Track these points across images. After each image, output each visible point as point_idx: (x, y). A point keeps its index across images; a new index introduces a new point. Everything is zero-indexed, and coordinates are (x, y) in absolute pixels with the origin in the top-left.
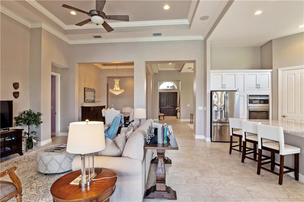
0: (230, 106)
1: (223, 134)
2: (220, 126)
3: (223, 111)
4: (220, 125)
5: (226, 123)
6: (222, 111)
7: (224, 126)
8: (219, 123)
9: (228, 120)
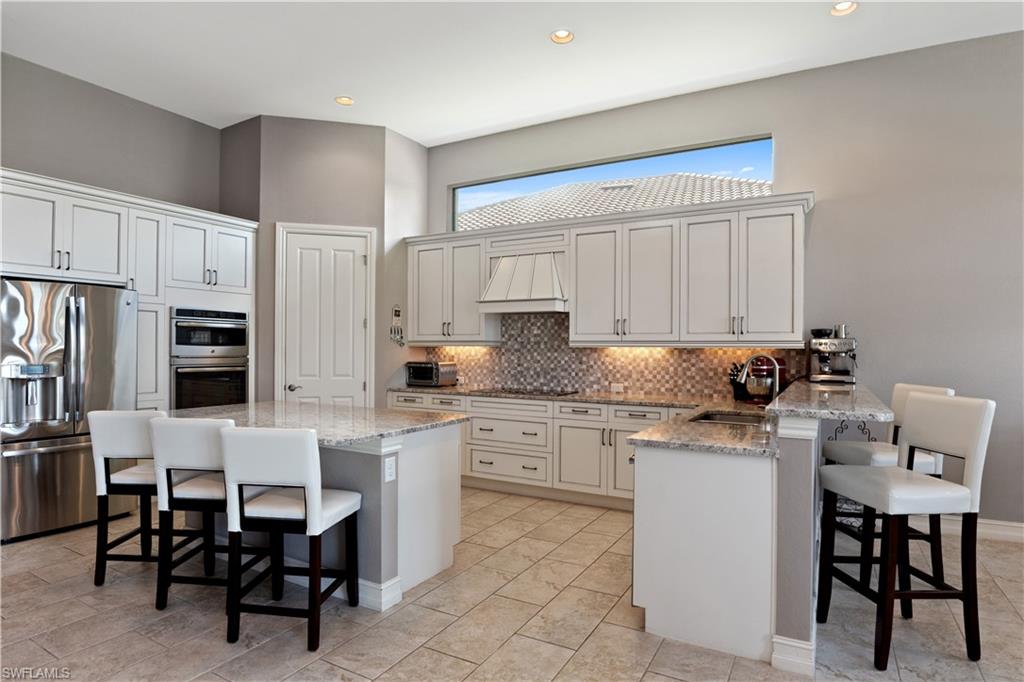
0: (92, 357)
1: (58, 493)
2: (41, 455)
3: (60, 380)
4: (42, 450)
5: (75, 435)
6: (54, 379)
7: (62, 452)
8: (35, 443)
9: (81, 423)
